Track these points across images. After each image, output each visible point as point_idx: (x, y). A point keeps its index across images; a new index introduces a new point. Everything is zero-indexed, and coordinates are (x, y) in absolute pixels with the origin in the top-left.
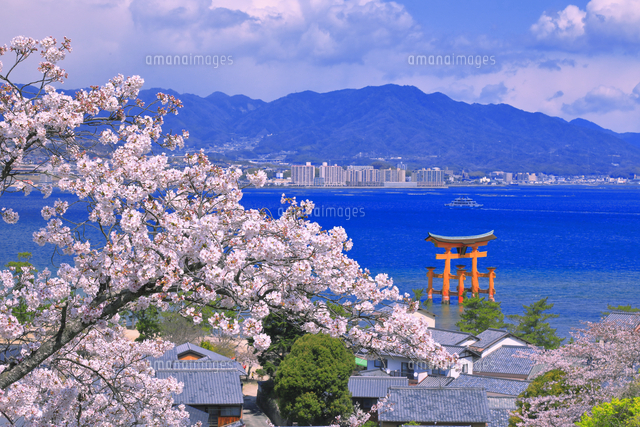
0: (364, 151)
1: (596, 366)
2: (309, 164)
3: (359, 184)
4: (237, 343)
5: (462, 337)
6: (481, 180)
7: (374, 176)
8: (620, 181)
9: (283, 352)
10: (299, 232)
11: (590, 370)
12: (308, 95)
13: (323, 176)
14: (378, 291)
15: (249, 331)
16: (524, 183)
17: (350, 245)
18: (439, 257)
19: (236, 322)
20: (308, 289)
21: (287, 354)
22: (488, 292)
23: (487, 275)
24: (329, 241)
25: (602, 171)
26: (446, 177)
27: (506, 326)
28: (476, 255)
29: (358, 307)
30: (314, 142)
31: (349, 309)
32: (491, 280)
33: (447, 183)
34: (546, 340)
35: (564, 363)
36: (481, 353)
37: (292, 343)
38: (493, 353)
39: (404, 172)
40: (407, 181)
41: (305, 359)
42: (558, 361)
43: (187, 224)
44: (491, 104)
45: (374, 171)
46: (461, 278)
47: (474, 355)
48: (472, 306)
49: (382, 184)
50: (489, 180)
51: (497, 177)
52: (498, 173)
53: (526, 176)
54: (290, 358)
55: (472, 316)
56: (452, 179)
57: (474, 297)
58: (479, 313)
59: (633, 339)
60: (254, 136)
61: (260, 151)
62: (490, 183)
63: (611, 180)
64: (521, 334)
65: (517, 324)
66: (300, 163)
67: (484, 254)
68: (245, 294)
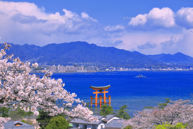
0: (71, 61)
1: (141, 124)
2: (54, 65)
3: (70, 71)
4: (33, 120)
5: (101, 117)
6: (106, 70)
7: (74, 69)
8: (147, 69)
9: (47, 123)
10: (48, 80)
11: (139, 126)
12: (54, 45)
13: (59, 69)
14: (72, 98)
15: (32, 110)
16: (119, 70)
17: (64, 85)
18: (94, 93)
19: (28, 108)
20: (51, 99)
21: (48, 123)
22: (109, 103)
23: (108, 98)
24: (57, 83)
25: (142, 66)
26: (96, 69)
27: (114, 113)
28: (105, 92)
29: (67, 105)
30: (56, 59)
31: (65, 105)
32: (110, 99)
33: (96, 71)
34: (126, 117)
35: (132, 124)
36: (107, 121)
37: (50, 120)
38: (110, 122)
39: (83, 68)
40: (84, 70)
41: (54, 125)
42: (130, 123)
43: (13, 79)
44: (109, 47)
45: (74, 67)
46: (101, 99)
47: (105, 122)
48: (104, 107)
49: (77, 71)
50: (108, 70)
51: (111, 69)
52: (111, 67)
53: (119, 68)
54: (49, 124)
55: (104, 110)
56: (97, 69)
57: (105, 105)
58: (106, 110)
59: (152, 116)
60: (37, 57)
61: (39, 62)
62: (109, 71)
63: (145, 69)
64: (119, 116)
65: (117, 113)
66: (51, 65)
67: (107, 92)
68: (32, 100)
